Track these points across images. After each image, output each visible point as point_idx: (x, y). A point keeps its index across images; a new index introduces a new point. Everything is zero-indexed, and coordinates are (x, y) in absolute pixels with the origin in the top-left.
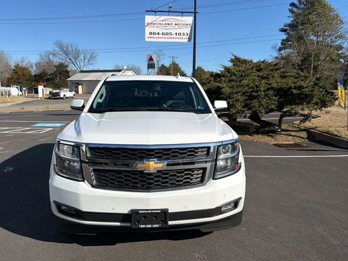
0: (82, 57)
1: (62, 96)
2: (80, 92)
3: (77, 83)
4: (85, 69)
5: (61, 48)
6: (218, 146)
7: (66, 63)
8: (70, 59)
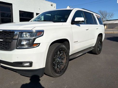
0: (108, 15)
5: (101, 13)
6: (20, 32)
7: (102, 18)
8: (103, 16)
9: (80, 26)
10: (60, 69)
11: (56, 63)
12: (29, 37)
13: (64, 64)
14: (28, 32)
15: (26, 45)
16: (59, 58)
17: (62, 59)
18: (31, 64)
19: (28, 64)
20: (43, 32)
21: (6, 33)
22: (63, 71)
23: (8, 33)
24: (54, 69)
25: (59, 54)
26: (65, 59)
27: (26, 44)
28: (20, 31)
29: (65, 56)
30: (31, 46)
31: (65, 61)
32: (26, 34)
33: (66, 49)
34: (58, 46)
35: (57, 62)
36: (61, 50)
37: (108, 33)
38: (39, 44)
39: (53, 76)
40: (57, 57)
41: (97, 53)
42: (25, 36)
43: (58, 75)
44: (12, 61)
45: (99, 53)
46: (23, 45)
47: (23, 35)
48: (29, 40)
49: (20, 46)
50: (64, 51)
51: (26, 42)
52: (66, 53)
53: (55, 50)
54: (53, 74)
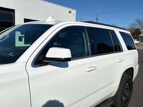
7: (140, 28)
8: (142, 27)
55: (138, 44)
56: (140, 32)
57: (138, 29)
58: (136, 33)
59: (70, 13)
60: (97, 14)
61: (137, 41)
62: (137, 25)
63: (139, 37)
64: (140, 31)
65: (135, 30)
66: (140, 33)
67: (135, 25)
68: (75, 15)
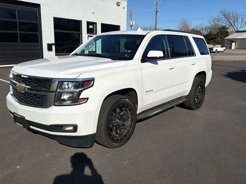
0: (240, 20)
1: (214, 50)
2: (233, 47)
3: (232, 41)
4: (241, 30)
5: (225, 15)
6: (59, 82)
7: (227, 26)
8: (230, 23)
9: (157, 64)
10: (120, 135)
11: (113, 126)
12: (72, 89)
13: (128, 128)
14: (70, 82)
15: (68, 100)
16: (119, 119)
17: (125, 120)
18: (75, 128)
19: (71, 128)
20: (94, 80)
21: (38, 82)
22: (125, 139)
23: (42, 82)
24: (111, 135)
25: (120, 113)
26: (130, 120)
27: (68, 98)
28: (60, 80)
29: (130, 116)
30: (75, 102)
31: (129, 122)
32: (68, 85)
33: (131, 104)
34: (116, 100)
35: (116, 124)
36: (122, 106)
37: (237, 59)
38: (88, 99)
39: (109, 146)
40: (115, 117)
41: (194, 108)
42: (66, 86)
43: (117, 144)
44: (48, 123)
45: (198, 108)
46: (64, 100)
47: (63, 87)
48: (72, 93)
49: (59, 102)
50: (127, 107)
51: (68, 96)
52: (130, 110)
53: (112, 106)
54: (108, 143)
55: (223, 52)
56: (228, 32)
57: (224, 28)
58: (221, 34)
59: (119, 6)
60: (157, 3)
61: (221, 47)
62: (222, 20)
63: (226, 41)
64: (228, 30)
65: (219, 29)
66: (227, 34)
67: (219, 20)
68: (126, 8)
